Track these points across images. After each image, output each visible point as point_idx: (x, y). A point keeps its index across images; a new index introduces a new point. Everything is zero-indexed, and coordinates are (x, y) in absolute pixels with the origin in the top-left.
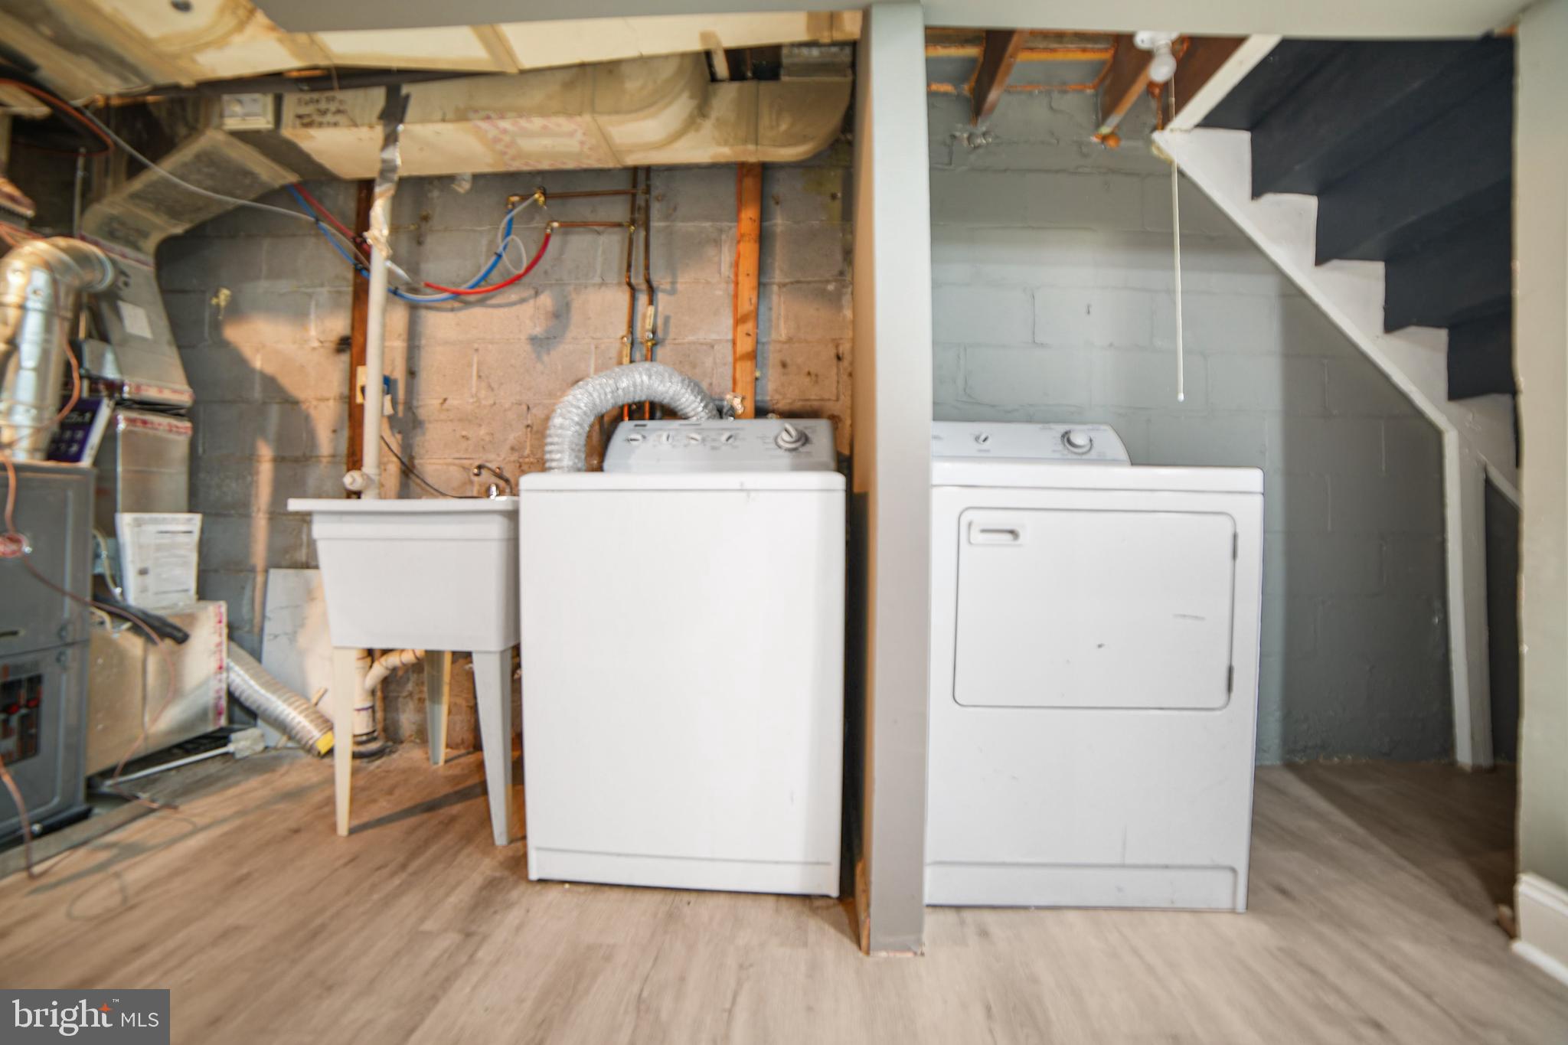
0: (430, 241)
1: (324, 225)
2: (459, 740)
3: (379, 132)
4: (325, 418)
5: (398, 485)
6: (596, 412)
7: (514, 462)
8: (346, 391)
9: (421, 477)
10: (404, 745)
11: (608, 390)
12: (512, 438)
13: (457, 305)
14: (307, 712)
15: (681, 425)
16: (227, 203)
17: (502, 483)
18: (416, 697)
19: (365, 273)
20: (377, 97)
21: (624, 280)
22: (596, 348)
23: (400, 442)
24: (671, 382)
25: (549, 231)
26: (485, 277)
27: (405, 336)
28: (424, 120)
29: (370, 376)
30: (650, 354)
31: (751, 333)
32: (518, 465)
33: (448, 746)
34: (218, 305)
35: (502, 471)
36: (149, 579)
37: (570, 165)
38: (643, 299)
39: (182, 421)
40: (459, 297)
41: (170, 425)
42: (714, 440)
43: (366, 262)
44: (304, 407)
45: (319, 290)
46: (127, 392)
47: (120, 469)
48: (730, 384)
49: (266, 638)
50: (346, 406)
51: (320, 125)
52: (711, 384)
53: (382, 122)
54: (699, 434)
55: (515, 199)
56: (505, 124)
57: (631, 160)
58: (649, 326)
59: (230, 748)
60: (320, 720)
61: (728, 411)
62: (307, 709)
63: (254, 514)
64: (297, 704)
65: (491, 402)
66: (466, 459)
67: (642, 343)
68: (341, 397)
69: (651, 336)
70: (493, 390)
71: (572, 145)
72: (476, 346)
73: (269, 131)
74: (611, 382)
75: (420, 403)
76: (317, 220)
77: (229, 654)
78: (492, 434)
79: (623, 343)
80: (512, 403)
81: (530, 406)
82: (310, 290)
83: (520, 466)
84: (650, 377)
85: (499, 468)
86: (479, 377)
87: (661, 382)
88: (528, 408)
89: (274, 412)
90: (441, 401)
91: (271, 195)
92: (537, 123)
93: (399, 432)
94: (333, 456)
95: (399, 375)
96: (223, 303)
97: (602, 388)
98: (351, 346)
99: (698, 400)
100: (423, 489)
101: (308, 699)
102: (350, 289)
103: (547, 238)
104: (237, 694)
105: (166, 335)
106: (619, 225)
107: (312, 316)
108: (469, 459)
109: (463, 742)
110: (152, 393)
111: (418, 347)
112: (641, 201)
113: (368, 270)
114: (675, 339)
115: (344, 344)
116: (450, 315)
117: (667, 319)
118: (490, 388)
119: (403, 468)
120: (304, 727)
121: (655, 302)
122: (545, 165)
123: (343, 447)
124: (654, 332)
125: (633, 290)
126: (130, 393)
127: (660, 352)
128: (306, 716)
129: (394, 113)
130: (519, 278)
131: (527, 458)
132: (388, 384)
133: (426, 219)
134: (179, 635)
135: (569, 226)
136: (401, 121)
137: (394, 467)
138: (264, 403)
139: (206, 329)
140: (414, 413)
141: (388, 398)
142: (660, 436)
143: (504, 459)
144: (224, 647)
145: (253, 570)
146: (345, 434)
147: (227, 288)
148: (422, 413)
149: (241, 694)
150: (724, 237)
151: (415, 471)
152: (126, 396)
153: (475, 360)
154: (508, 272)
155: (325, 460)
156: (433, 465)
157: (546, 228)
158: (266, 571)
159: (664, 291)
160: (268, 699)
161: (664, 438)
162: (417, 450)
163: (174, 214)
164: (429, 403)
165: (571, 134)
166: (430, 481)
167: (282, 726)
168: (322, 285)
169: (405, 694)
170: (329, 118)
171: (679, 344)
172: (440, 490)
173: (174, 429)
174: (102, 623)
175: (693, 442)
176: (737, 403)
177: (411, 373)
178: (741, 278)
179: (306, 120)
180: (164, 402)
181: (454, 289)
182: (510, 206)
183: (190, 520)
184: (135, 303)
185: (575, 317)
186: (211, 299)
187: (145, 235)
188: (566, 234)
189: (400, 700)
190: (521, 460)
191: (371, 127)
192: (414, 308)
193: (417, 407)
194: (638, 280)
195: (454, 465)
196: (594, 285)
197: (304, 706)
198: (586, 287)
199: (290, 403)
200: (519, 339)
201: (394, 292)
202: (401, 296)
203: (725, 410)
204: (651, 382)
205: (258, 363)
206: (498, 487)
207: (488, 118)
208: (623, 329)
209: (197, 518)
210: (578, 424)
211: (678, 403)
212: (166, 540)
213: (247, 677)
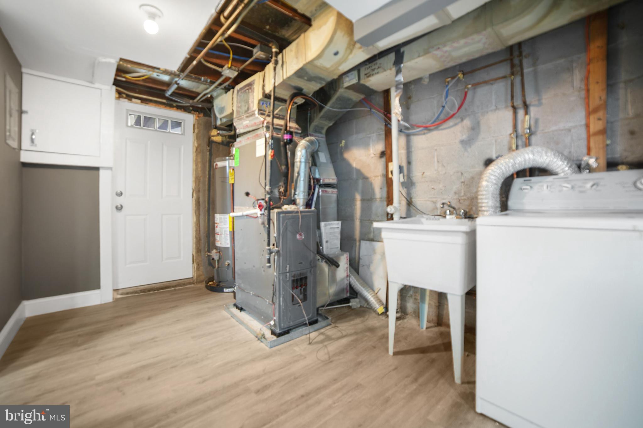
0: (412, 107)
1: (373, 110)
2: (431, 319)
3: (394, 70)
4: (377, 183)
5: (406, 209)
6: (504, 177)
7: (456, 199)
8: (385, 172)
9: (415, 206)
10: (408, 316)
11: (510, 165)
12: (455, 188)
13: (426, 131)
14: (374, 297)
15: (554, 179)
16: (344, 111)
17: (452, 209)
18: (414, 297)
19: (389, 125)
20: (392, 57)
21: (510, 104)
22: (496, 141)
23: (406, 192)
24: (547, 156)
25: (466, 90)
26: (438, 118)
27: (405, 148)
28: (412, 59)
29: (394, 166)
30: (528, 141)
31: (602, 118)
32: (458, 200)
33: (427, 321)
34: (342, 146)
35: (451, 204)
36: (329, 243)
37: (477, 55)
38: (521, 112)
39: (334, 189)
40: (427, 129)
41: (332, 191)
42: (580, 187)
43: (389, 121)
44: (370, 180)
45: (372, 135)
46: (321, 182)
47: (321, 207)
48: (585, 150)
49: (360, 266)
50: (385, 179)
51: (373, 75)
52: (570, 152)
53: (395, 66)
54: (568, 183)
55: (449, 79)
56: (447, 48)
57: (511, 43)
58: (526, 125)
59: (350, 304)
60: (379, 301)
61: (585, 166)
62: (374, 295)
63: (355, 220)
64: (371, 293)
65: (444, 172)
66: (434, 198)
67: (522, 135)
68: (383, 175)
69: (529, 131)
70: (445, 167)
71: (479, 46)
72: (436, 148)
73: (357, 83)
74: (512, 161)
75: (413, 175)
76: (371, 109)
77: (350, 271)
78: (445, 187)
79: (512, 138)
80: (454, 172)
81: (463, 173)
82: (370, 135)
83: (459, 201)
84: (534, 155)
85: (449, 202)
86: (438, 162)
87: (541, 156)
88: (462, 174)
89: (360, 182)
90: (422, 173)
91: (356, 105)
92: (462, 42)
93: (406, 188)
94: (381, 198)
95: (404, 164)
96: (343, 145)
97: (506, 164)
98: (386, 155)
99: (566, 163)
100: (416, 211)
101: (374, 291)
102: (384, 132)
103: (466, 93)
104: (352, 286)
105: (329, 160)
106: (504, 77)
107: (371, 145)
108: (435, 198)
109: (433, 320)
110: (327, 181)
111: (411, 152)
112: (516, 61)
113: (391, 125)
114: (543, 130)
115: (383, 154)
116: (423, 136)
117: (537, 121)
118: (443, 166)
119: (408, 202)
120: (373, 302)
121: (528, 113)
122: (464, 60)
123: (385, 195)
124: (530, 129)
125: (515, 108)
126: (322, 182)
127: (534, 139)
128: (374, 298)
129: (399, 60)
130: (454, 115)
131: (462, 197)
132: (401, 169)
133: (410, 98)
134: (337, 265)
135: (476, 85)
136: (402, 63)
137: (404, 202)
138: (357, 179)
139: (339, 155)
140: (411, 179)
141: (402, 175)
142: (542, 186)
143: (452, 198)
144: (349, 269)
145: (355, 240)
146: (385, 189)
147: (344, 140)
148: (415, 179)
149: (353, 286)
150: (574, 65)
151: (413, 204)
152: (321, 183)
153: (436, 154)
154: (448, 113)
155: (378, 200)
156: (420, 201)
157: (465, 89)
158: (360, 241)
159: (534, 105)
160: (362, 290)
161: (545, 187)
162: (413, 195)
163: (330, 120)
164: (417, 175)
165: (479, 41)
166: (419, 208)
167: (366, 300)
168: (373, 133)
169: (409, 295)
170: (376, 71)
171: (546, 133)
172: (424, 212)
173: (333, 192)
174: (319, 260)
175: (565, 189)
176: (592, 162)
177: (409, 163)
178: (591, 87)
179: (368, 75)
180: (330, 183)
181: (424, 125)
182: (447, 84)
183: (338, 223)
184: (322, 152)
185: (483, 127)
186: (340, 144)
187: (322, 128)
188: (475, 89)
189: (407, 297)
190: (459, 198)
191: (391, 69)
192: (408, 136)
193: (412, 177)
194: (518, 102)
195: (429, 201)
196: (492, 111)
197: (373, 294)
198: (487, 112)
199: (365, 178)
200: (455, 143)
201: (400, 131)
202: (403, 132)
203: (582, 166)
204: (535, 157)
205: (354, 165)
206: (450, 211)
207: (439, 48)
208: (510, 130)
209: (340, 222)
210: (495, 184)
211: (551, 167)
212: (332, 231)
213: (355, 280)
